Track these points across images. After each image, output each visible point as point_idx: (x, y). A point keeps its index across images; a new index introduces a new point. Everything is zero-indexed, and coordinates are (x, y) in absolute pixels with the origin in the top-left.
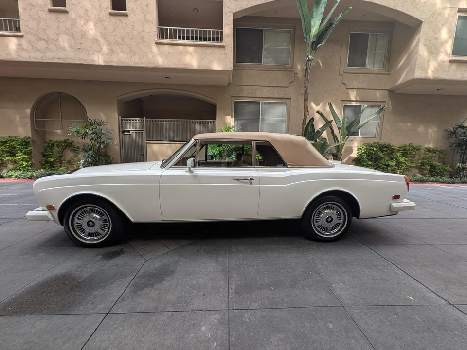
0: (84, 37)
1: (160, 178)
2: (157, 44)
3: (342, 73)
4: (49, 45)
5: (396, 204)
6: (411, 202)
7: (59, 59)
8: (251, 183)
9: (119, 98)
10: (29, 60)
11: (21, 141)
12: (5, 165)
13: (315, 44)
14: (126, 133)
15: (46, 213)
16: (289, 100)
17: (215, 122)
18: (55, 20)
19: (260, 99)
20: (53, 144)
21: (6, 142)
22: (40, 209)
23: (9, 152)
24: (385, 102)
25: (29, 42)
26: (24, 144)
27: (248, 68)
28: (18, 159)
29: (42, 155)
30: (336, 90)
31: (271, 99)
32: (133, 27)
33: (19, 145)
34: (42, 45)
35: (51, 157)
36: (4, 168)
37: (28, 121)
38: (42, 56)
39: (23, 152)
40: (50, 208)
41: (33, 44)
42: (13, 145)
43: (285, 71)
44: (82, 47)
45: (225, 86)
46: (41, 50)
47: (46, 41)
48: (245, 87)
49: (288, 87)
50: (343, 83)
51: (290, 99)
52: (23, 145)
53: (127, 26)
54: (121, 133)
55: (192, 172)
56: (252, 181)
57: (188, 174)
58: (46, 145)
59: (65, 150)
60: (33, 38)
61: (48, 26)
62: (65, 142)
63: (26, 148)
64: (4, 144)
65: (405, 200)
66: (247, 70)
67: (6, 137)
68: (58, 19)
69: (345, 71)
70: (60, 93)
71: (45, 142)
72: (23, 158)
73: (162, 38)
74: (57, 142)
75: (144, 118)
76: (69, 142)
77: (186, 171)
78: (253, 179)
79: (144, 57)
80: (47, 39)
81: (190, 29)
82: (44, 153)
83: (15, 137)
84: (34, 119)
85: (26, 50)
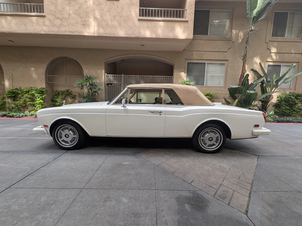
0: (87, 16)
1: (106, 111)
2: (139, 20)
3: (267, 41)
4: (63, 22)
5: (256, 130)
6: (267, 130)
7: (70, 32)
8: (160, 115)
9: (105, 61)
10: (49, 33)
11: (39, 90)
12: (27, 107)
13: (256, 19)
14: (110, 85)
15: (43, 129)
16: (227, 62)
17: (172, 78)
18: (68, 4)
19: (205, 61)
20: (58, 93)
21: (29, 91)
22: (40, 127)
23: (30, 98)
24: (299, 62)
25: (50, 21)
26: (41, 93)
27: (198, 39)
28: (37, 103)
29: (51, 101)
30: (263, 54)
31: (213, 61)
32: (123, 8)
33: (37, 93)
34: (58, 22)
35: (57, 102)
36: (26, 109)
37: (44, 77)
38: (58, 30)
39: (40, 98)
40: (46, 126)
41: (52, 22)
42: (33, 94)
43: (225, 40)
44: (86, 23)
45: (181, 52)
46: (57, 26)
47: (61, 19)
48: (194, 52)
49: (226, 52)
50: (268, 49)
51: (228, 60)
52: (39, 94)
53: (118, 7)
54: (106, 85)
55: (125, 107)
56: (161, 113)
57: (123, 108)
58: (54, 94)
59: (66, 97)
60: (52, 18)
61: (63, 9)
62: (67, 92)
63: (42, 96)
64: (27, 93)
65: (263, 128)
66: (197, 40)
67: (29, 88)
68: (70, 4)
69: (270, 40)
70: (66, 57)
71: (53, 92)
72: (40, 102)
73: (143, 16)
74: (61, 91)
75: (123, 74)
76: (70, 91)
77: (121, 107)
78: (161, 112)
79: (128, 30)
80: (61, 18)
81: (163, 9)
82: (53, 99)
83: (34, 88)
84: (48, 76)
85: (47, 26)
